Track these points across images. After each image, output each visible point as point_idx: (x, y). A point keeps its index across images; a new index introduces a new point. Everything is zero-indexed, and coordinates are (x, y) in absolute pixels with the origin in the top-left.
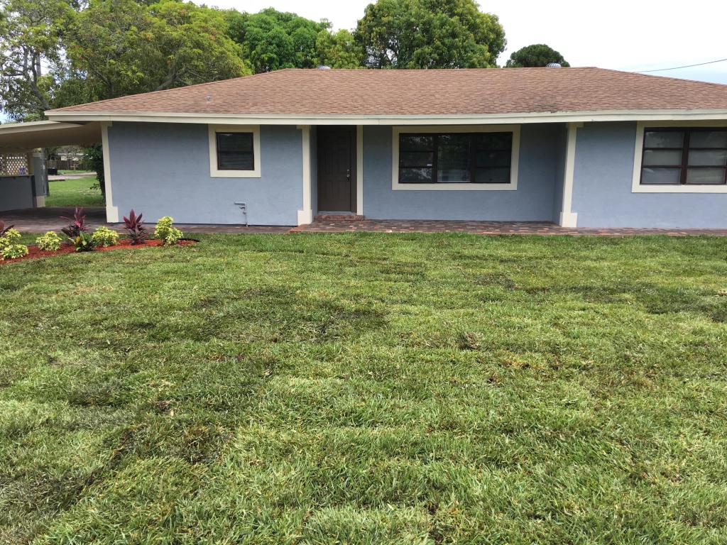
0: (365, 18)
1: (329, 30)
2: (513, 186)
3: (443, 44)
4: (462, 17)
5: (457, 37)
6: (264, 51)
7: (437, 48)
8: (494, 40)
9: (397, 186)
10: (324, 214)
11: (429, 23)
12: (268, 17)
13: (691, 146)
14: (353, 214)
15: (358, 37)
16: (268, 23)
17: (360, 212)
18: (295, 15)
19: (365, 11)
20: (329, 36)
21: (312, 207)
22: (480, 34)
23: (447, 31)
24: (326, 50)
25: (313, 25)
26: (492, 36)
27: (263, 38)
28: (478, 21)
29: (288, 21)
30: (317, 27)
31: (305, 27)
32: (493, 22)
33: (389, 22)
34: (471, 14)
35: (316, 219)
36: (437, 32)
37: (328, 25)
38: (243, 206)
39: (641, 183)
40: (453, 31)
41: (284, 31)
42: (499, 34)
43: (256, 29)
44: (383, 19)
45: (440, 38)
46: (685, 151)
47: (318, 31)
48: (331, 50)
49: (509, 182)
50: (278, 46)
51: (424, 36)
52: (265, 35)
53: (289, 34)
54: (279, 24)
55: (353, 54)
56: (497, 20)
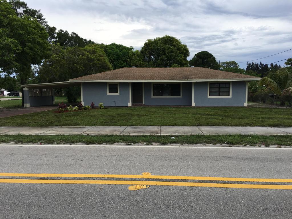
0: (144, 47)
1: (133, 50)
2: (181, 96)
3: (169, 55)
4: (175, 46)
5: (173, 53)
6: (112, 57)
7: (167, 56)
8: (186, 53)
9: (152, 97)
10: (135, 104)
11: (164, 48)
12: (114, 47)
13: (221, 87)
14: (142, 104)
15: (142, 52)
16: (114, 49)
17: (143, 103)
18: (122, 45)
19: (144, 44)
20: (133, 52)
21: (132, 102)
22: (181, 51)
23: (170, 51)
24: (132, 57)
25: (128, 48)
26: (185, 52)
27: (112, 53)
28: (180, 47)
29: (119, 47)
30: (129, 49)
31: (125, 49)
32: (185, 47)
33: (152, 48)
34: (178, 45)
35: (132, 105)
36: (167, 51)
37: (133, 48)
38: (115, 102)
39: (210, 96)
40: (172, 51)
41: (118, 51)
42: (187, 51)
43: (110, 51)
44: (150, 47)
45: (168, 53)
46: (219, 88)
47: (129, 50)
48: (133, 57)
49: (180, 95)
50: (117, 55)
51: (162, 52)
52: (113, 52)
53: (120, 51)
54: (117, 49)
55: (140, 58)
56: (186, 46)
